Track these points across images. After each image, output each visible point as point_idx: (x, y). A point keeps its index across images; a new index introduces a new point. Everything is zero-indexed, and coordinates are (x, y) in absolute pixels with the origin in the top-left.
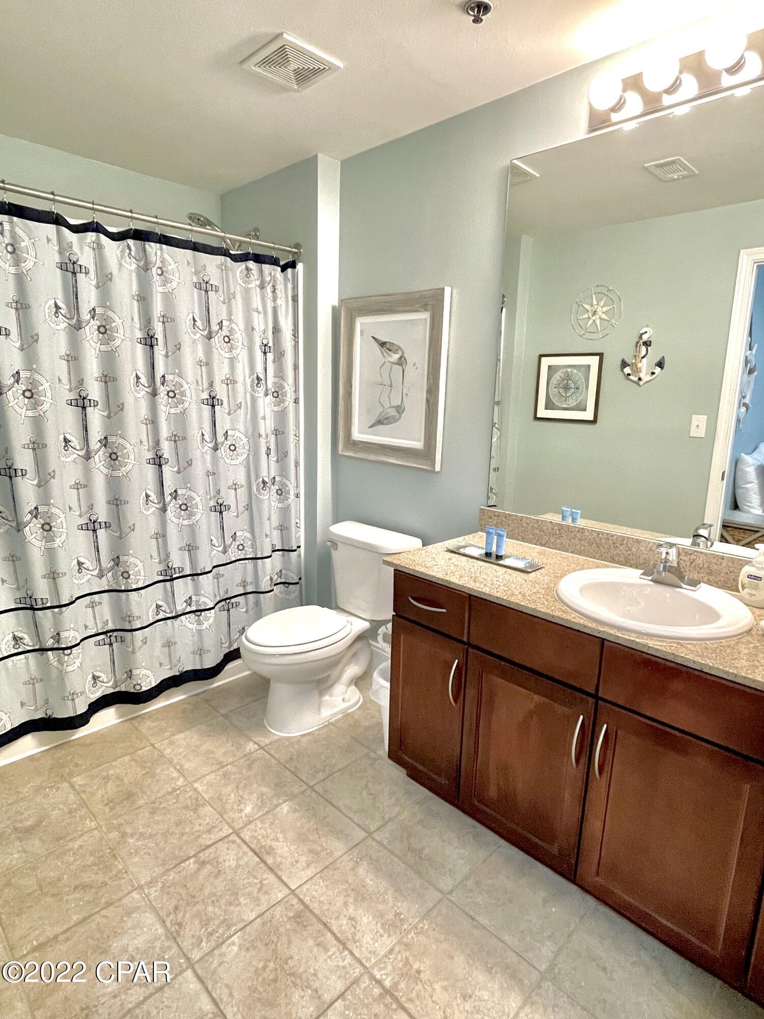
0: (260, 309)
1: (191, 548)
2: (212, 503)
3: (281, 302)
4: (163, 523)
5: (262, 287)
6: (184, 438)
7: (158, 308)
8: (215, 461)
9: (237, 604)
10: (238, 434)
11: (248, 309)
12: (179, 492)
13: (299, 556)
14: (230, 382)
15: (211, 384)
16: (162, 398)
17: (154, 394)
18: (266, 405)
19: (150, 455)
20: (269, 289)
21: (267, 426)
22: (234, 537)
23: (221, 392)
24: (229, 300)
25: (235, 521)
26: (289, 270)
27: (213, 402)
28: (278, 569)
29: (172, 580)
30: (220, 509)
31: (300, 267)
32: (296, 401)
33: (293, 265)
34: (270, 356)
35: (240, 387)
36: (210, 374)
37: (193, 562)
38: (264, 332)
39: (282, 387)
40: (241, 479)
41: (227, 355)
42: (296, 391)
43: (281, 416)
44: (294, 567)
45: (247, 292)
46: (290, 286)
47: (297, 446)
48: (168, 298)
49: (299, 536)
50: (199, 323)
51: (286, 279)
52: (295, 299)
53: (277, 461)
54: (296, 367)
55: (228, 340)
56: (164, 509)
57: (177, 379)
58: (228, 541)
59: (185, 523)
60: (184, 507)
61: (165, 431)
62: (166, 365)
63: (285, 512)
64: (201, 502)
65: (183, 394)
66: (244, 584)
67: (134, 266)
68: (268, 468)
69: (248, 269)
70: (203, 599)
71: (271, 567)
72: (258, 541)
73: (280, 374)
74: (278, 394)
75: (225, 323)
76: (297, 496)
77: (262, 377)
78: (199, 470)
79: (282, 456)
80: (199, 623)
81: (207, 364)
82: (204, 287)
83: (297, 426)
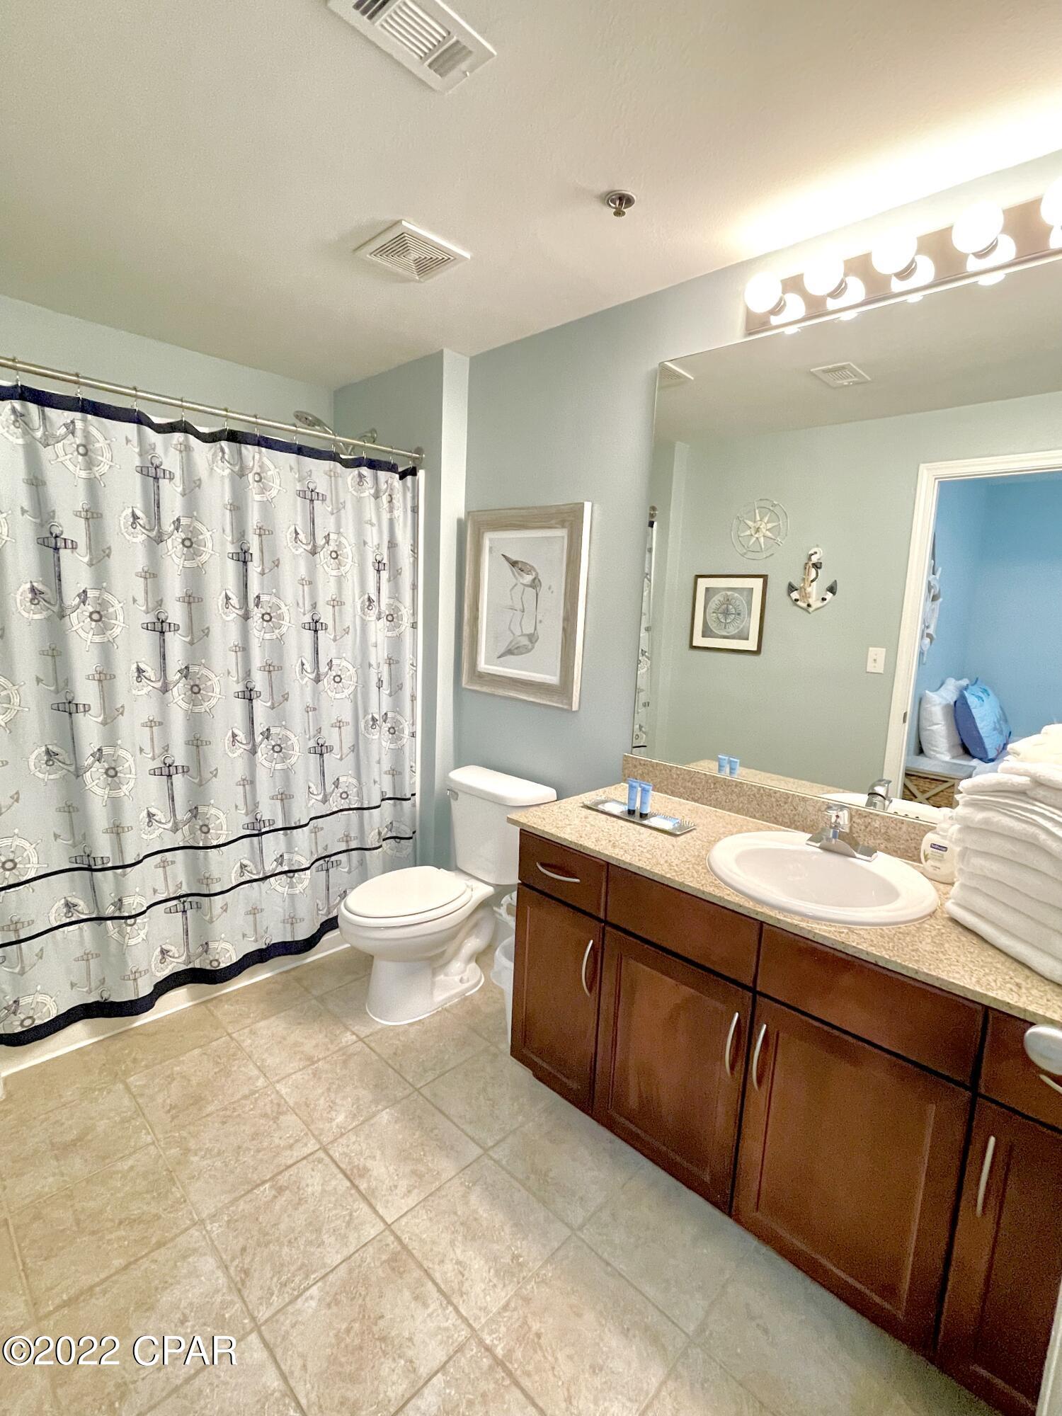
0: (374, 521)
1: (284, 797)
2: (312, 743)
3: (398, 513)
4: (252, 766)
5: (377, 496)
6: (280, 668)
7: (254, 518)
8: (316, 694)
9: (339, 863)
10: (344, 663)
11: (360, 522)
12: (273, 731)
13: (414, 805)
14: (337, 603)
15: (314, 606)
16: (256, 621)
17: (246, 617)
18: (379, 631)
19: (240, 687)
20: (385, 498)
21: (379, 655)
22: (337, 783)
23: (326, 615)
24: (338, 510)
25: (338, 765)
26: (409, 478)
27: (315, 627)
28: (388, 820)
29: (260, 834)
30: (320, 750)
31: (421, 474)
32: (414, 626)
33: (413, 472)
34: (384, 575)
35: (348, 608)
36: (313, 595)
37: (286, 814)
38: (378, 547)
39: (397, 609)
40: (347, 716)
41: (335, 573)
42: (414, 614)
43: (396, 642)
44: (407, 818)
45: (359, 500)
46: (409, 495)
47: (414, 676)
48: (266, 507)
49: (414, 782)
50: (302, 536)
51: (405, 486)
52: (415, 510)
53: (390, 695)
54: (414, 587)
55: (336, 555)
56: (253, 752)
57: (274, 600)
58: (330, 787)
59: (279, 767)
60: (278, 749)
61: (257, 660)
62: (262, 584)
63: (398, 754)
64: (298, 744)
65: (281, 617)
66: (347, 838)
67: (227, 472)
68: (379, 702)
69: (361, 476)
70: (297, 858)
71: (378, 821)
72: (364, 789)
73: (396, 595)
74: (392, 618)
75: (333, 536)
76: (413, 735)
77: (374, 597)
78: (296, 706)
79: (396, 689)
80: (292, 886)
81: (310, 583)
82: (310, 496)
83: (415, 654)
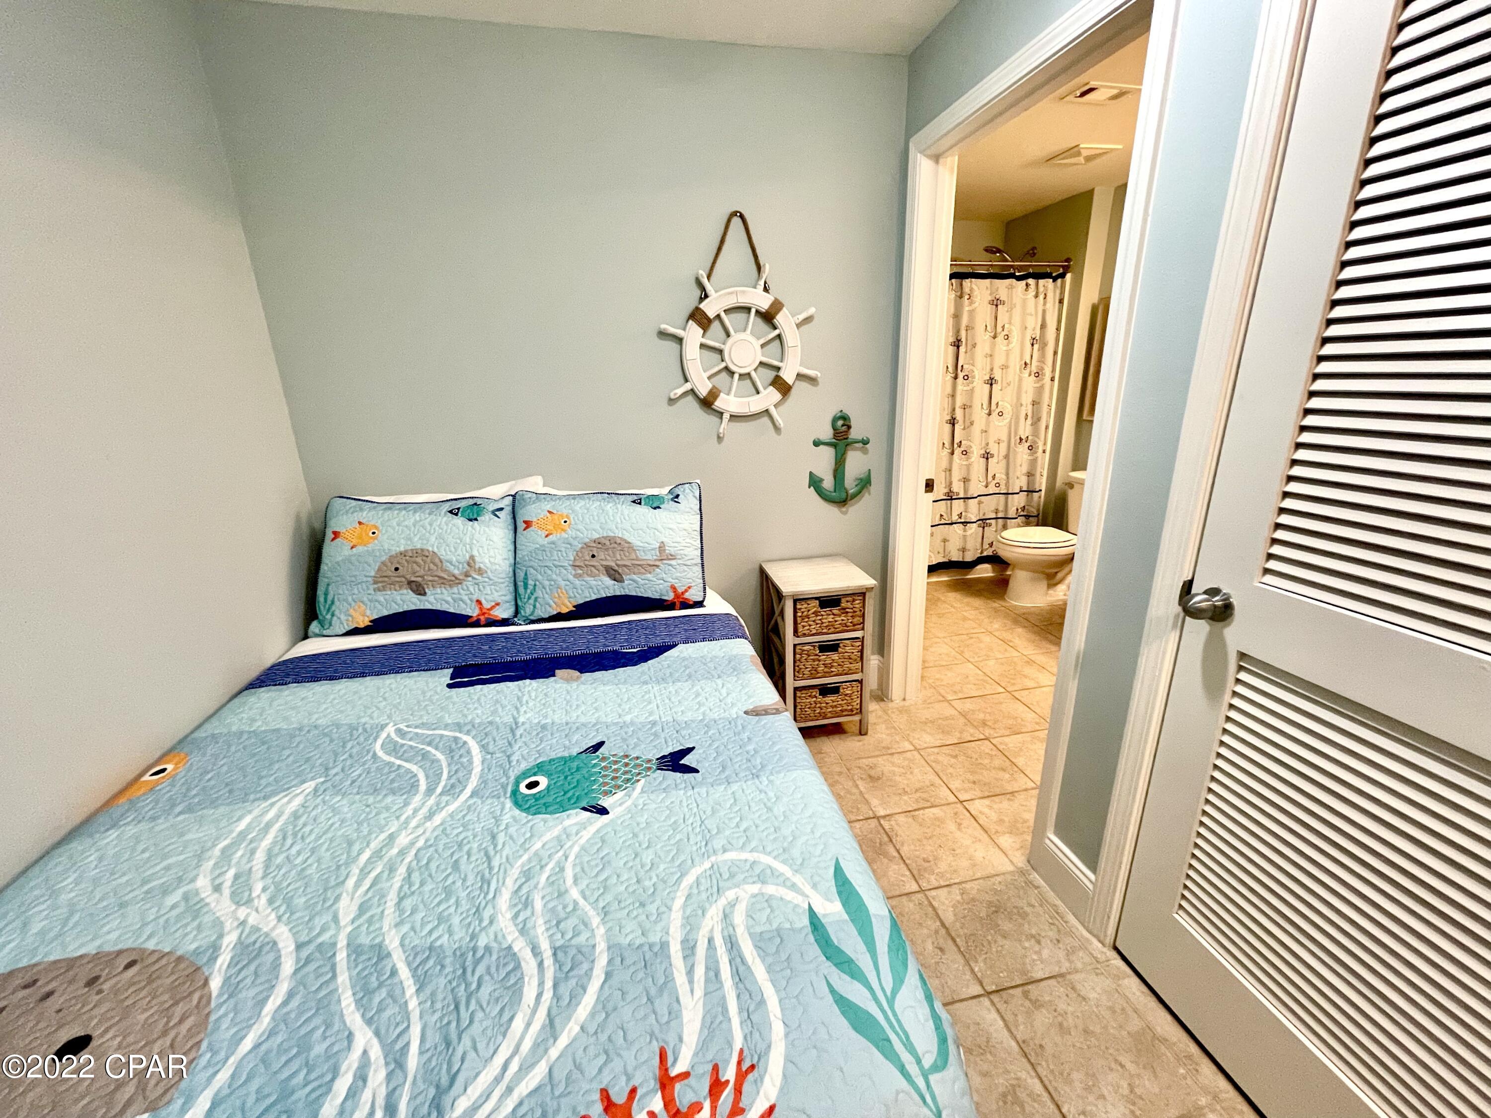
0: (1033, 313)
1: (966, 480)
2: (983, 452)
3: (1049, 305)
4: (951, 462)
5: (1036, 296)
6: (970, 407)
7: (965, 321)
8: (988, 423)
9: (990, 525)
10: (1006, 404)
11: (1024, 314)
12: (963, 442)
13: (1040, 497)
14: (1005, 367)
15: (992, 370)
16: (960, 379)
17: (956, 378)
18: (1029, 383)
19: (949, 418)
20: (1041, 297)
21: (1027, 399)
22: (994, 477)
23: (997, 375)
24: (1010, 311)
25: (997, 466)
26: (1059, 281)
27: (991, 382)
28: (1022, 505)
29: (952, 499)
30: (987, 456)
31: (1069, 276)
32: (1052, 379)
33: (1062, 276)
34: (1036, 347)
35: (1011, 370)
36: (992, 363)
37: (966, 491)
38: (1034, 329)
39: (1042, 369)
40: (1004, 437)
41: (1005, 348)
42: (1054, 370)
43: (1040, 390)
44: (1035, 504)
45: (1024, 301)
46: (1058, 292)
47: (1049, 413)
48: (971, 312)
49: (1042, 483)
50: (989, 328)
51: (1055, 287)
52: (1061, 301)
53: (1032, 425)
54: (1055, 353)
55: (1007, 337)
56: (952, 453)
57: (971, 367)
58: (990, 478)
59: (965, 463)
60: (965, 453)
61: (959, 402)
62: (965, 359)
63: (1033, 463)
64: (976, 452)
65: (974, 377)
66: (997, 511)
67: (954, 296)
68: (1025, 429)
69: (1027, 285)
70: (969, 515)
71: (1019, 501)
72: (1010, 481)
73: (1042, 359)
74: (1037, 375)
75: (1006, 326)
76: (1044, 452)
77: (1028, 362)
78: (976, 429)
79: (1036, 421)
80: (965, 531)
81: (991, 356)
82: (996, 303)
83: (1051, 398)
